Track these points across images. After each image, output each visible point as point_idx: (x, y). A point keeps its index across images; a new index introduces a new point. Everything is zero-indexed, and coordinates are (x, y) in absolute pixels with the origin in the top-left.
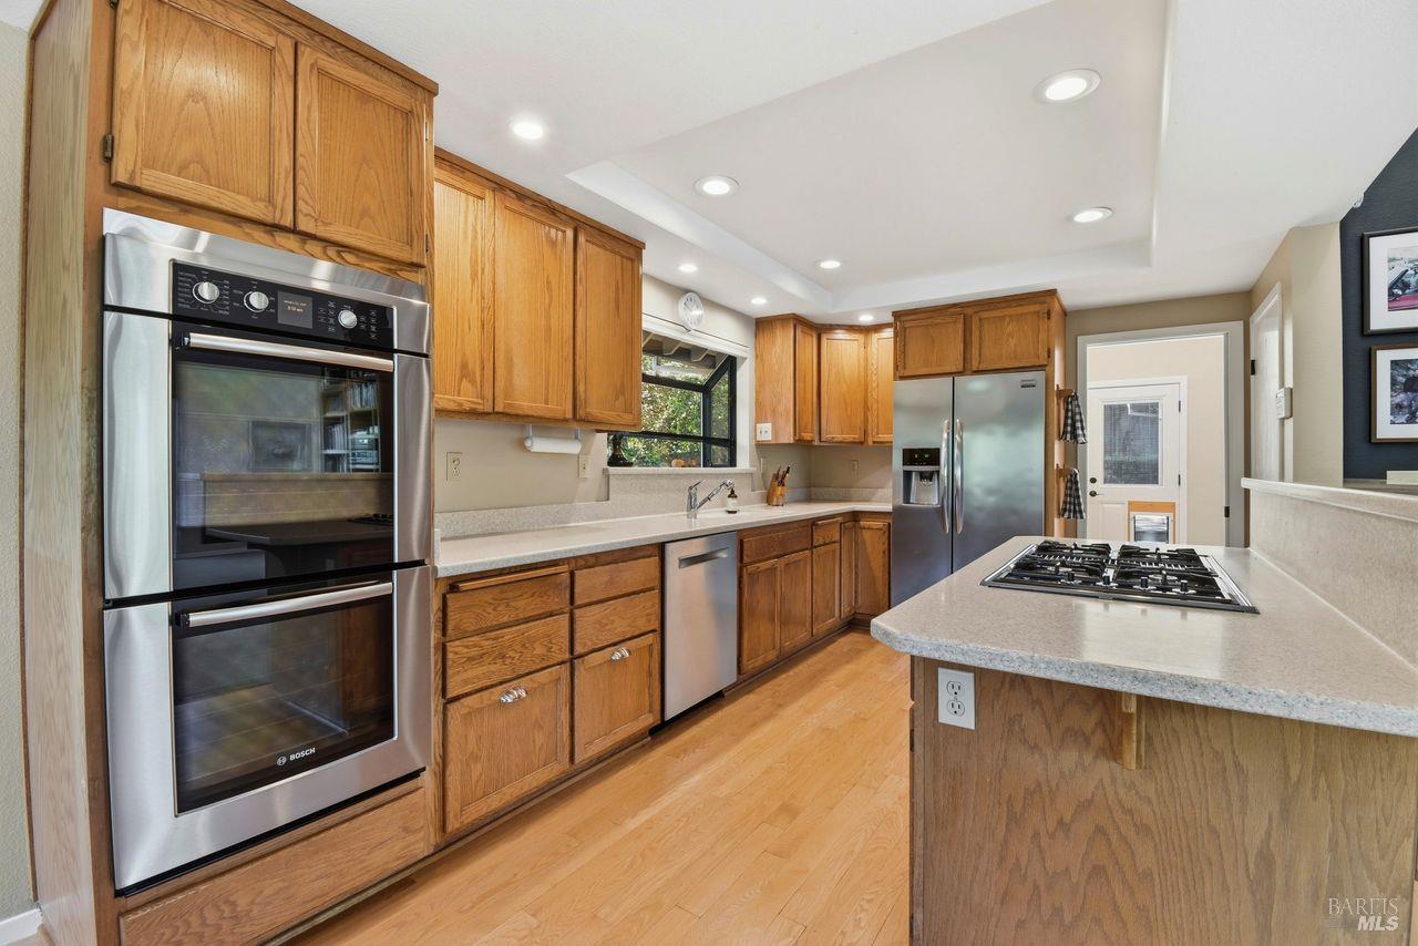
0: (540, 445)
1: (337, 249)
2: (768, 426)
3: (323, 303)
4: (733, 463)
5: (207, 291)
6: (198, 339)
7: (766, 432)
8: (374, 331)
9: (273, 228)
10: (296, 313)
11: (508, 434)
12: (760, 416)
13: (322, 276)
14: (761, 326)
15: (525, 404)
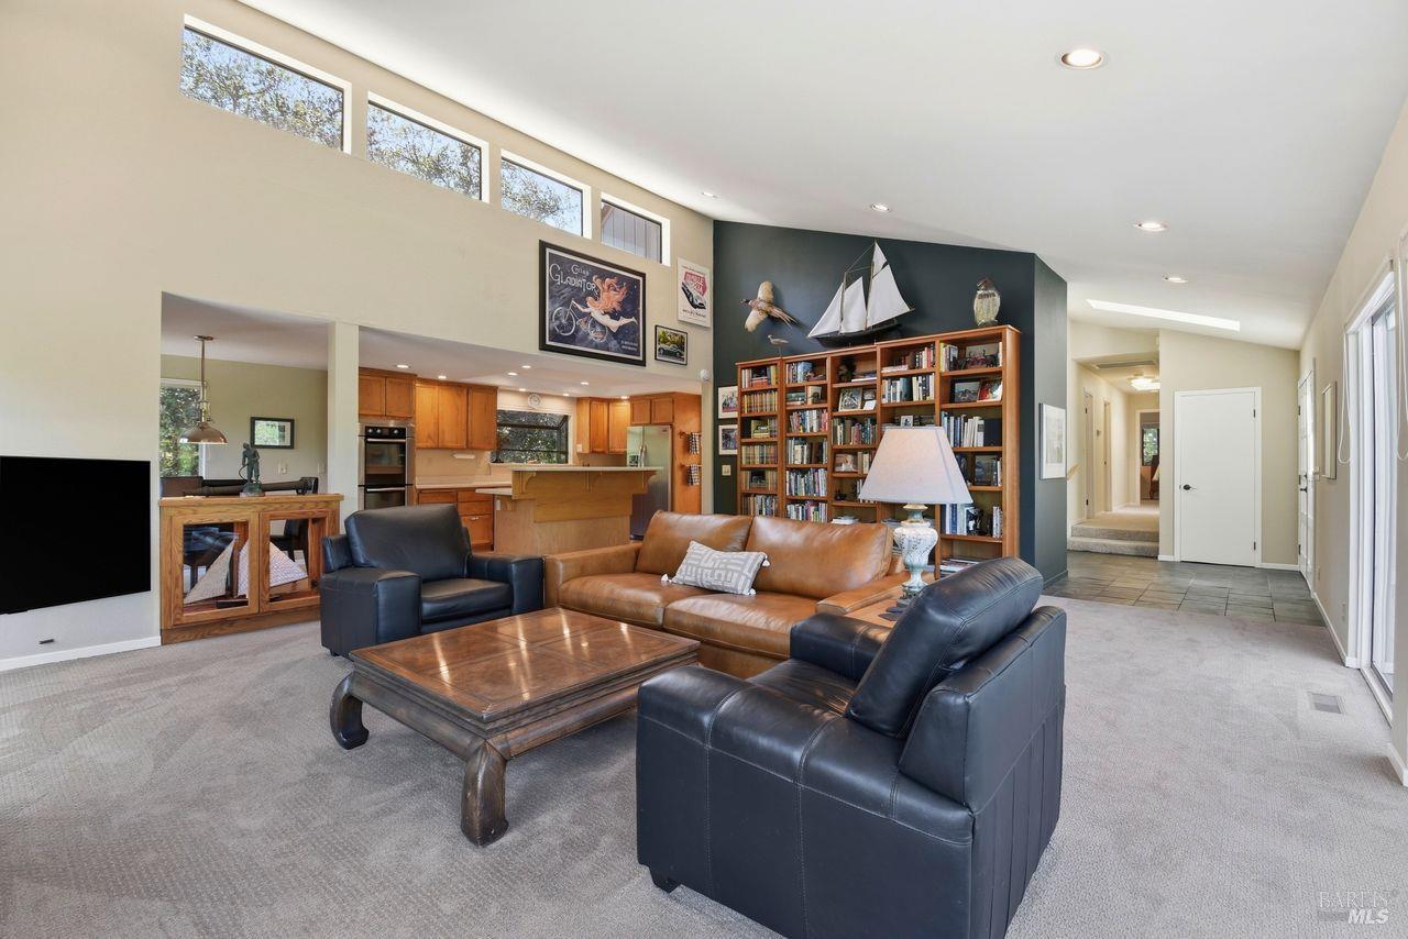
0: (458, 456)
1: (393, 417)
2: (580, 446)
3: (391, 429)
4: (567, 462)
5: (370, 431)
6: (369, 440)
7: (580, 448)
8: (402, 433)
9: (381, 416)
10: (386, 432)
11: (448, 452)
12: (579, 440)
13: (392, 424)
14: (579, 401)
15: (449, 445)
